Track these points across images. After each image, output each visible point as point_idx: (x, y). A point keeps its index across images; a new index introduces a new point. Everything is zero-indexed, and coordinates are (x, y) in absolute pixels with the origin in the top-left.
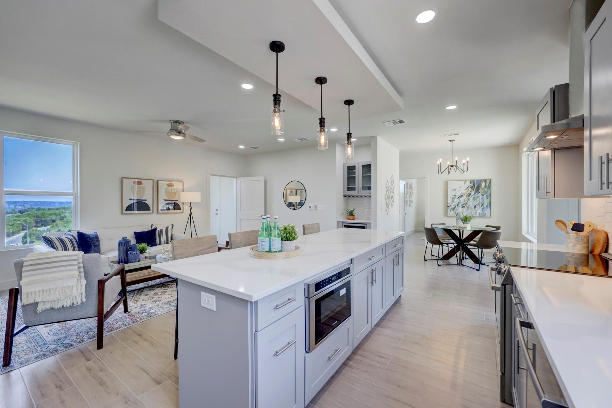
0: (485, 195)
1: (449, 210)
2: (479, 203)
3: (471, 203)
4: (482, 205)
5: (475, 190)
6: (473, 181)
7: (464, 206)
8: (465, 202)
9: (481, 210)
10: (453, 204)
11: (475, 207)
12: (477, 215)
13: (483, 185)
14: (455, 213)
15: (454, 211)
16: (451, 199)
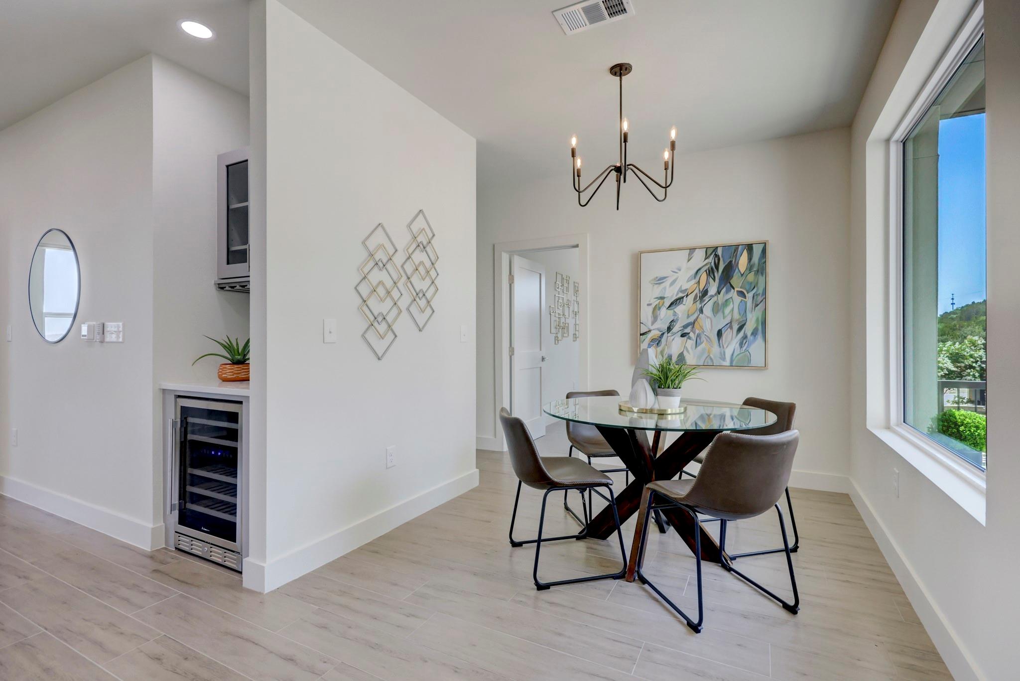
0: (750, 296)
1: (644, 347)
2: (731, 322)
3: (708, 322)
4: (740, 329)
5: (721, 279)
6: (712, 251)
7: (686, 331)
8: (691, 319)
9: (738, 344)
10: (656, 325)
11: (720, 334)
12: (724, 359)
13: (743, 262)
14: (663, 356)
15: (659, 349)
16: (651, 309)
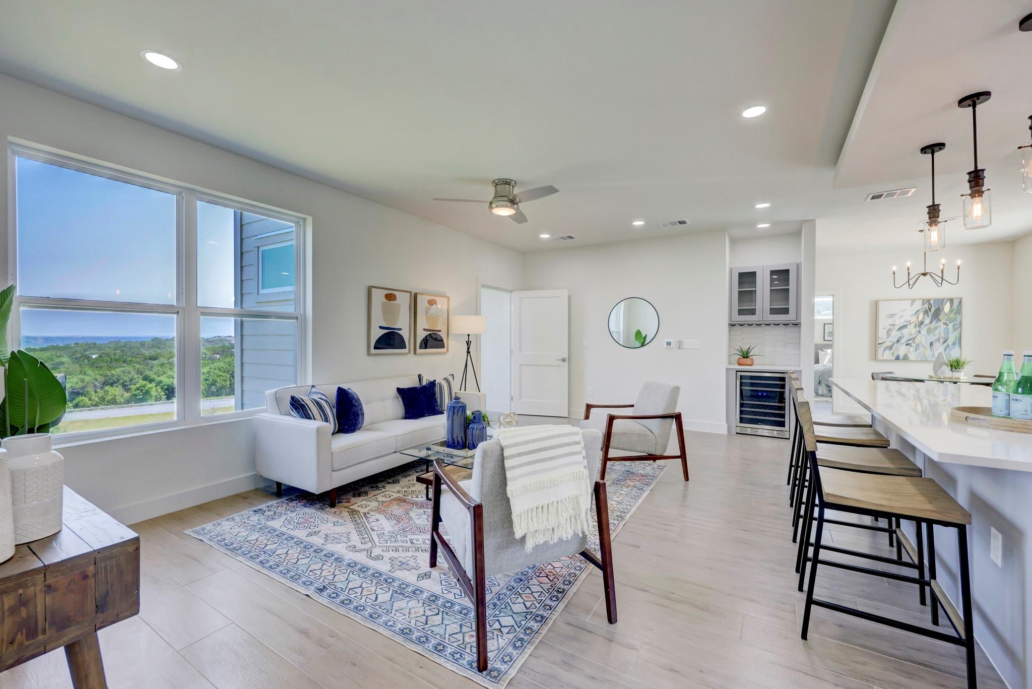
0: (951, 326)
1: (880, 351)
2: (939, 338)
3: (924, 338)
4: (944, 342)
5: (932, 316)
6: (926, 302)
7: (909, 342)
8: (913, 336)
9: (943, 350)
10: (888, 340)
11: (931, 344)
13: (947, 308)
14: (893, 355)
15: (891, 352)
16: (885, 331)
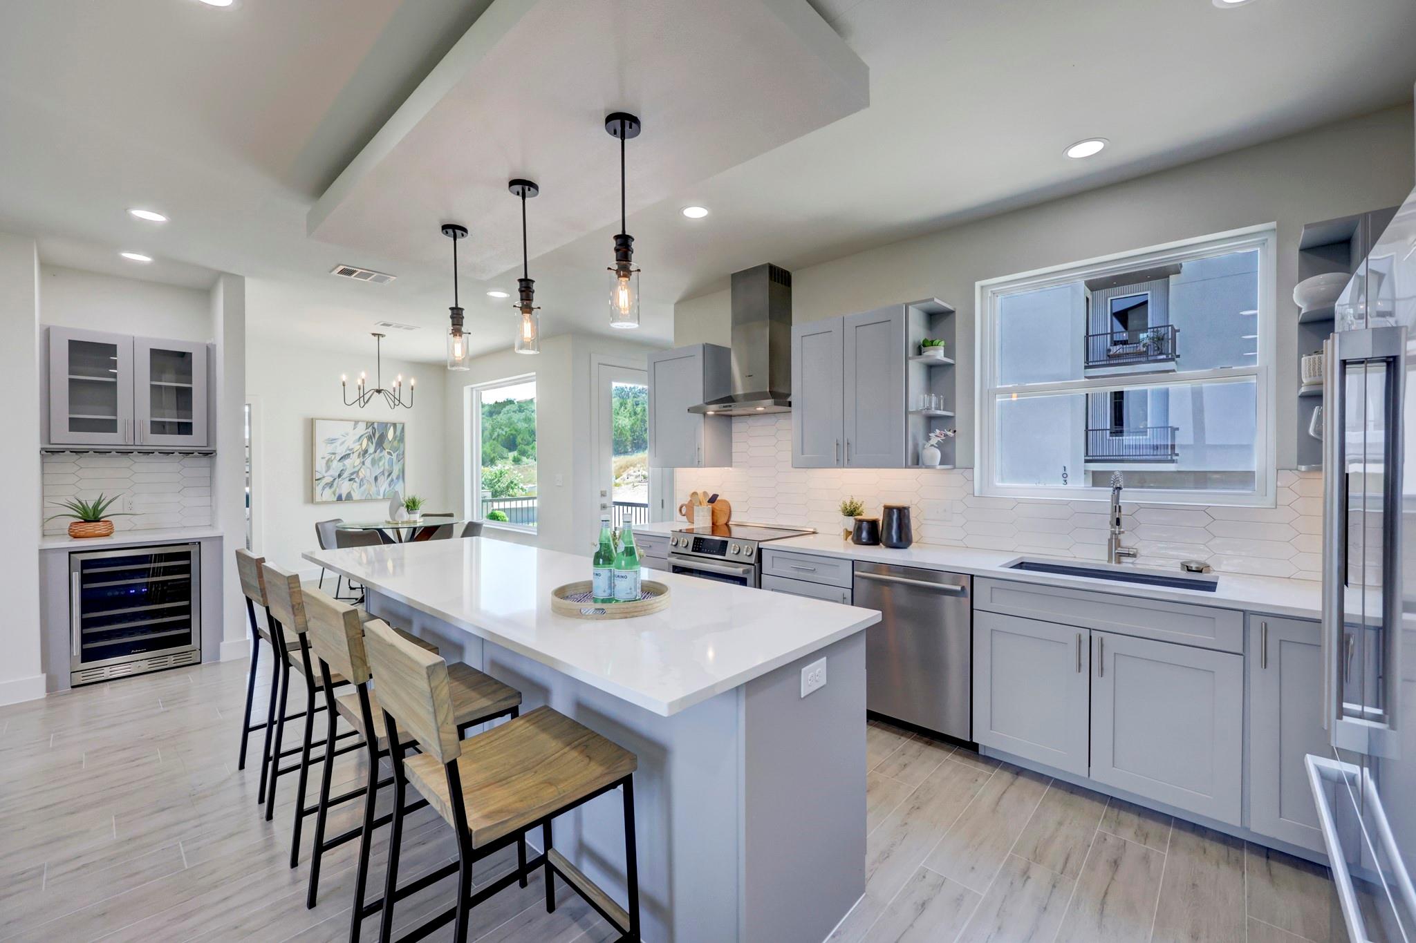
0: (394, 455)
1: (318, 490)
2: (383, 472)
3: (368, 470)
4: (389, 475)
5: (377, 444)
6: (370, 424)
7: (352, 477)
8: (356, 469)
9: (388, 485)
10: (329, 473)
11: (376, 478)
12: (379, 495)
13: (390, 434)
14: (335, 495)
15: (333, 489)
16: (324, 461)
